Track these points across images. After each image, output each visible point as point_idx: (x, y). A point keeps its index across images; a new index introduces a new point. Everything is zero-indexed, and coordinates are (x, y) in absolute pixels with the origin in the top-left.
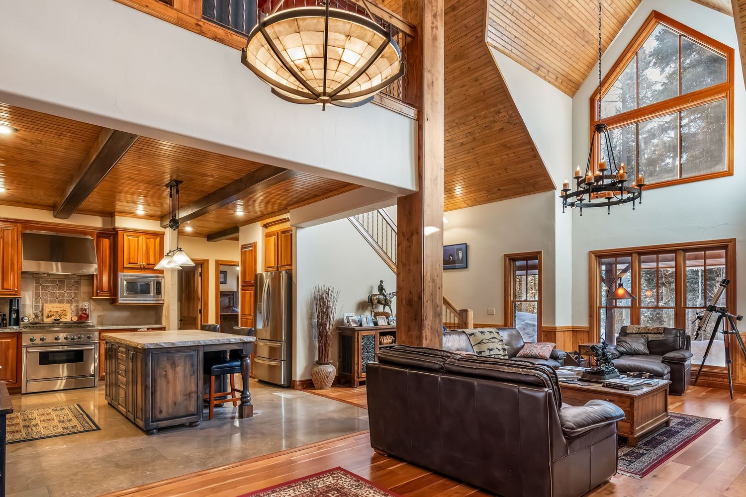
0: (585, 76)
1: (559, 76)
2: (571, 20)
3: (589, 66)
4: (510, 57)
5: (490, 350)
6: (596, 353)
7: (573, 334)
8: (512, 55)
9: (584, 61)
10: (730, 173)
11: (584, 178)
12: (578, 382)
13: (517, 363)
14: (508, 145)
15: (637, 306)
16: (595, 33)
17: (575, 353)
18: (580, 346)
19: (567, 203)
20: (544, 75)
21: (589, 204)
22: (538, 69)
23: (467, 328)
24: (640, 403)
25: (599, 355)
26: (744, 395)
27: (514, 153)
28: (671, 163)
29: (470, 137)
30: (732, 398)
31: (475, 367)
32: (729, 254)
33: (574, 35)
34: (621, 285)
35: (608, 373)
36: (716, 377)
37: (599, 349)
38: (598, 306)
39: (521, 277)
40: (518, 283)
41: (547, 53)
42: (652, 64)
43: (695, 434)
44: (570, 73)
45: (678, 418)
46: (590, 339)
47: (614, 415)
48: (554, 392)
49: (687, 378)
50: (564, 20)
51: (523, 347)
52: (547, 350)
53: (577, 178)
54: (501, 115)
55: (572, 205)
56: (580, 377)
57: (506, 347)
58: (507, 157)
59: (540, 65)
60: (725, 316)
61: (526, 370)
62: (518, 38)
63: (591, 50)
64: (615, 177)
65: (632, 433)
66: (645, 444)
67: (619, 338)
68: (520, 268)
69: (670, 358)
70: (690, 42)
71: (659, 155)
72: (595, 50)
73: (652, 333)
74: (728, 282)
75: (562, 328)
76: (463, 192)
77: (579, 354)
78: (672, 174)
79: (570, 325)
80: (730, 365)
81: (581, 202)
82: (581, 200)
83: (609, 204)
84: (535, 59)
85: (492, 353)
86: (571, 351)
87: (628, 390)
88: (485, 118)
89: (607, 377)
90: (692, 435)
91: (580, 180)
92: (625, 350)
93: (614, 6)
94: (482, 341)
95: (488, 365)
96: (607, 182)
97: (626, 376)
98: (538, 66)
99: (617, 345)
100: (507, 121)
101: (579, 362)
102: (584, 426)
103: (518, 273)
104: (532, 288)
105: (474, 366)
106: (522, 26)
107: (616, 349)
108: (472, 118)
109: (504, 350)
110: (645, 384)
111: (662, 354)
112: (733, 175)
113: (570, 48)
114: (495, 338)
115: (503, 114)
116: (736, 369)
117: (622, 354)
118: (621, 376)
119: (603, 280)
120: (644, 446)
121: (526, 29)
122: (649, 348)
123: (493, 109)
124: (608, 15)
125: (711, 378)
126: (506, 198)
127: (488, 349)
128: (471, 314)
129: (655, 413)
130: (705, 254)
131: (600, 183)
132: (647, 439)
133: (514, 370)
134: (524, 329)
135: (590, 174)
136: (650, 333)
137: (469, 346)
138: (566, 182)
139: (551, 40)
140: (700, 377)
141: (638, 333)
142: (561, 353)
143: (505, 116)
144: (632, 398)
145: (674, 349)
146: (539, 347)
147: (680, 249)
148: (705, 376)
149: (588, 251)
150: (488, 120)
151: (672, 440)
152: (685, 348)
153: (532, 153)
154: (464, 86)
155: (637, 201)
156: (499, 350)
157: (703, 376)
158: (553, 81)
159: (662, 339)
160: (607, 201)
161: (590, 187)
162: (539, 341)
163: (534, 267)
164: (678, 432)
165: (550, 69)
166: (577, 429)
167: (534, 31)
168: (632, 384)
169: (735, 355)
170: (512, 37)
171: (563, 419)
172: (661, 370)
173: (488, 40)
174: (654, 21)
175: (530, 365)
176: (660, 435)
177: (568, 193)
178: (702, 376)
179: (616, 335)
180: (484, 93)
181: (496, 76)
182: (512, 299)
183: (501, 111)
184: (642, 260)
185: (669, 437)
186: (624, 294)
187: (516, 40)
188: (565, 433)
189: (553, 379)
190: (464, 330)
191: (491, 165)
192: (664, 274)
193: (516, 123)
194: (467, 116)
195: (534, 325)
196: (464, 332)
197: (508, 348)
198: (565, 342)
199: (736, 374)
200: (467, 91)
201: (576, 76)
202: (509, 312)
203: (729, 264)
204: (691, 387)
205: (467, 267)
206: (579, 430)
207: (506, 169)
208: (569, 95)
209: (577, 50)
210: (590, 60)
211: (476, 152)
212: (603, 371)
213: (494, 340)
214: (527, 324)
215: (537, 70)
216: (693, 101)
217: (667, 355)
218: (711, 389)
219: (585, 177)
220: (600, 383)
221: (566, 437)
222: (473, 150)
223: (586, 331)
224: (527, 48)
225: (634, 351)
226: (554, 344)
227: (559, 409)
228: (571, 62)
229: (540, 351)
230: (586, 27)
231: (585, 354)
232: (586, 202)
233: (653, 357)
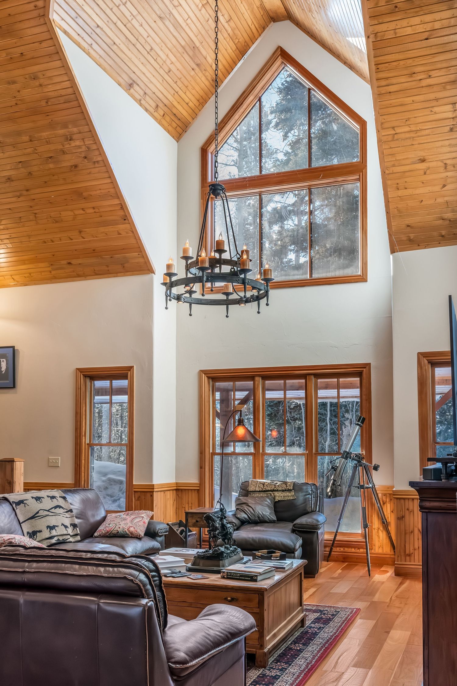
0: (195, 114)
1: (161, 105)
2: (177, 25)
3: (201, 101)
4: (88, 54)
5: (51, 528)
6: (213, 525)
7: (177, 495)
8: (92, 51)
9: (194, 92)
10: (363, 278)
11: (194, 259)
12: (188, 573)
13: (95, 556)
14: (85, 194)
15: (261, 451)
16: (208, 56)
17: (180, 524)
18: (187, 514)
19: (172, 296)
20: (138, 97)
21: (201, 300)
22: (131, 85)
23: (11, 491)
24: (271, 599)
25: (216, 529)
26: (382, 569)
27: (94, 208)
28: (294, 259)
29: (23, 170)
30: (370, 576)
31: (21, 570)
32: (364, 384)
33: (181, 49)
34: (241, 422)
35: (229, 556)
36: (352, 547)
37: (216, 519)
38: (211, 451)
39: (102, 407)
40: (97, 415)
41: (144, 65)
42: (273, 124)
43: (335, 633)
44: (175, 103)
45: (315, 611)
46: (201, 503)
47: (242, 627)
48: (156, 604)
49: (321, 551)
50: (167, 23)
51: (104, 519)
52: (141, 523)
53: (186, 258)
54: (73, 144)
55: (178, 298)
56: (189, 565)
57: (77, 521)
58: (82, 212)
59: (134, 81)
60: (361, 466)
61: (111, 569)
62: (102, 29)
63: (203, 79)
64: (236, 263)
65: (262, 646)
66: (277, 661)
67: (239, 499)
68: (101, 392)
69: (302, 526)
70: (320, 100)
71: (281, 245)
72: (207, 79)
73: (280, 491)
74: (364, 419)
75: (162, 485)
76: (9, 259)
77: (186, 526)
78: (301, 272)
79: (174, 481)
80: (367, 529)
81: (191, 296)
82: (191, 292)
83: (227, 303)
84: (125, 68)
85: (54, 533)
86: (175, 521)
87: (256, 581)
88: (48, 143)
89: (226, 562)
90: (332, 636)
91: (190, 261)
92: (246, 516)
93: (232, 23)
94: (38, 513)
95: (45, 564)
96: (226, 269)
97: (251, 558)
98: (131, 82)
99: (237, 509)
100: (83, 155)
101: (185, 538)
102: (201, 653)
103: (98, 398)
104: (117, 424)
105: (18, 567)
106: (108, 11)
107: (235, 515)
108: (26, 138)
109: (74, 526)
110: (277, 568)
111: (292, 519)
112: (366, 281)
113: (176, 66)
114: (60, 507)
115: (78, 143)
116: (372, 536)
117: (243, 523)
118: (246, 558)
119: (218, 415)
120: (276, 663)
121: (115, 19)
122: (276, 512)
123: (61, 132)
124: (226, 35)
125: (346, 549)
126: (81, 278)
127: (48, 527)
128: (19, 467)
129: (289, 609)
130: (338, 381)
131: (217, 270)
132: (279, 652)
133: (91, 570)
134: (106, 488)
135: (203, 254)
136: (277, 491)
137: (15, 523)
138: (170, 262)
139: (150, 48)
140: (334, 549)
141: (262, 491)
142: (161, 527)
143: (79, 147)
144: (261, 592)
145: (305, 513)
146: (129, 519)
147: (311, 374)
148: (340, 547)
149: (198, 370)
150: (52, 147)
151: (310, 648)
152: (317, 510)
153: (121, 213)
154: (14, 82)
155: (263, 301)
156: (66, 527)
157: (338, 547)
158: (152, 110)
159: (292, 498)
160: (224, 297)
161: (203, 274)
162: (129, 508)
163: (121, 391)
164: (316, 634)
165: (148, 91)
166: (191, 661)
167: (125, 26)
168: (261, 571)
169: (372, 516)
170: (92, 24)
171: (170, 648)
172: (291, 543)
173: (54, 16)
174: (279, 60)
175: (118, 559)
176: (295, 642)
177: (174, 279)
178: (336, 547)
179: (233, 493)
180: (47, 102)
181: (66, 78)
182: (87, 442)
183: (74, 137)
184: (266, 386)
185: (306, 644)
186: (245, 434)
187: (98, 31)
188: (172, 672)
189: (154, 581)
190: (6, 495)
191: (57, 222)
192: (289, 407)
193: (98, 162)
194: (19, 134)
195: (121, 482)
196: (6, 499)
197: (80, 523)
198: (166, 507)
199: (372, 541)
200: (19, 91)
201: (183, 112)
202: (83, 461)
203: (364, 397)
204: (325, 563)
205: (14, 387)
206: (194, 662)
207: (80, 232)
208: (173, 137)
209: (185, 73)
210: (202, 93)
211: (33, 197)
212: (222, 552)
213: (58, 510)
214: (110, 480)
215: (129, 86)
216: (324, 178)
217: (298, 521)
218: (347, 563)
219: (197, 259)
220: (218, 572)
221: (175, 678)
222: (28, 193)
223: (195, 490)
224: (114, 48)
225: (259, 517)
226: (150, 513)
227: (163, 630)
228: (177, 89)
229: (131, 525)
230: (198, 44)
231: (194, 525)
232: (196, 296)
233: (282, 524)
